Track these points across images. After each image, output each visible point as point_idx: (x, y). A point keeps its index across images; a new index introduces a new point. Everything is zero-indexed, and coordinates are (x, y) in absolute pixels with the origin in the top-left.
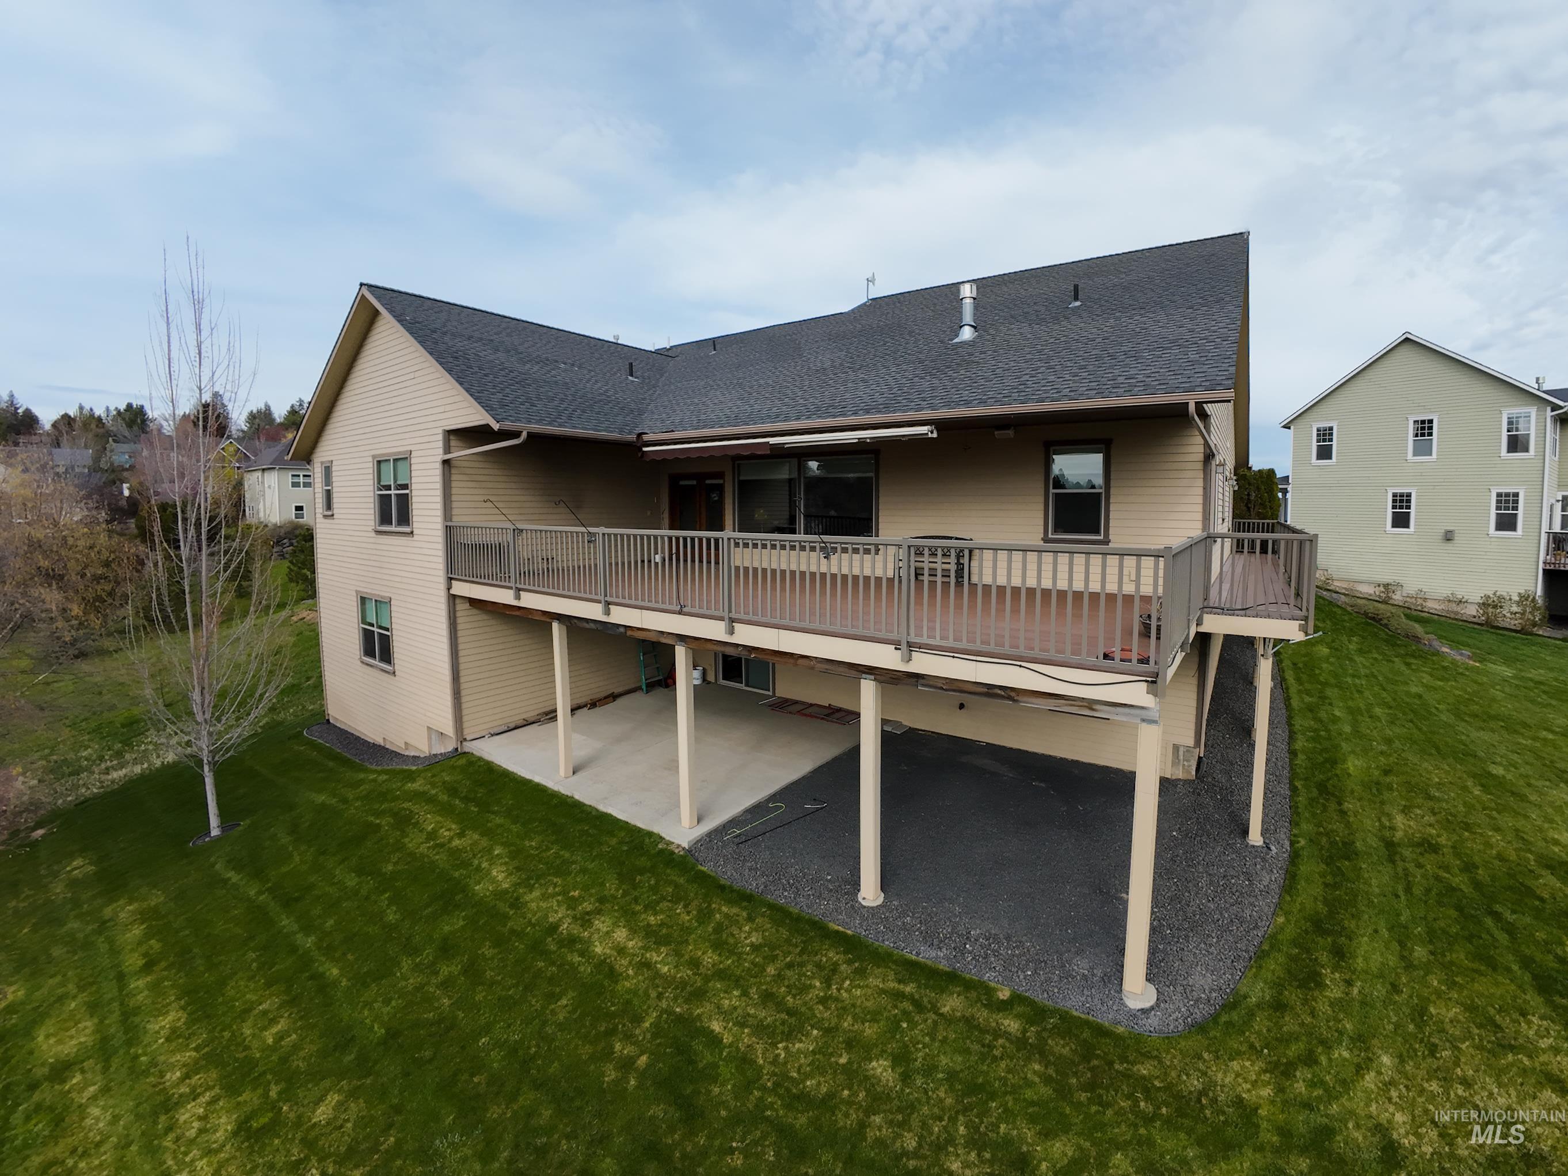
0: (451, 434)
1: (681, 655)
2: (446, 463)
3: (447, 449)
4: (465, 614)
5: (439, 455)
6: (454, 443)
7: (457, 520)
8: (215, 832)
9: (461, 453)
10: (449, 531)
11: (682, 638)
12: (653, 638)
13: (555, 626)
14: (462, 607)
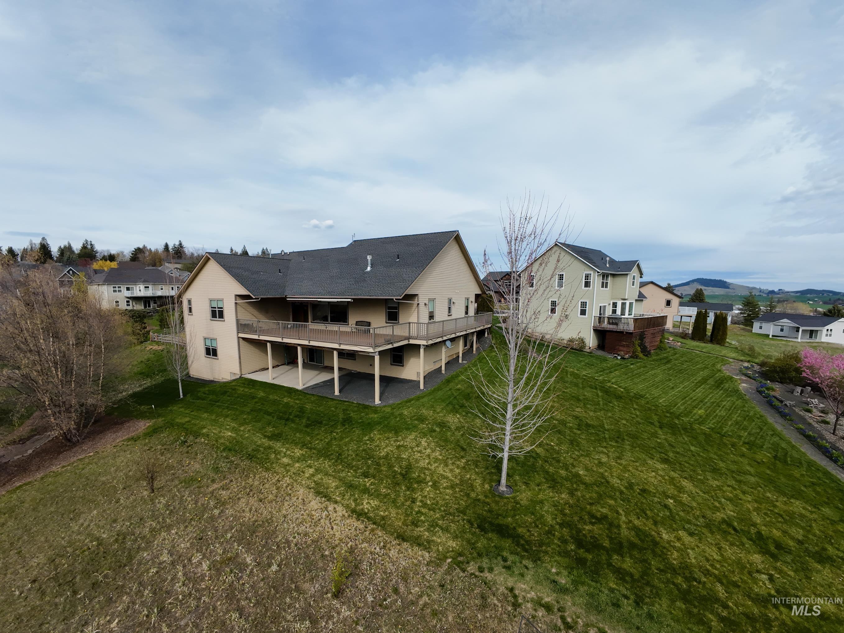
0: (236, 295)
1: (299, 349)
2: (236, 303)
3: (236, 300)
4: (242, 342)
5: (234, 302)
6: (237, 298)
7: (239, 318)
8: (182, 397)
9: (240, 301)
10: (238, 321)
11: (299, 345)
12: (293, 345)
13: (268, 344)
14: (241, 340)
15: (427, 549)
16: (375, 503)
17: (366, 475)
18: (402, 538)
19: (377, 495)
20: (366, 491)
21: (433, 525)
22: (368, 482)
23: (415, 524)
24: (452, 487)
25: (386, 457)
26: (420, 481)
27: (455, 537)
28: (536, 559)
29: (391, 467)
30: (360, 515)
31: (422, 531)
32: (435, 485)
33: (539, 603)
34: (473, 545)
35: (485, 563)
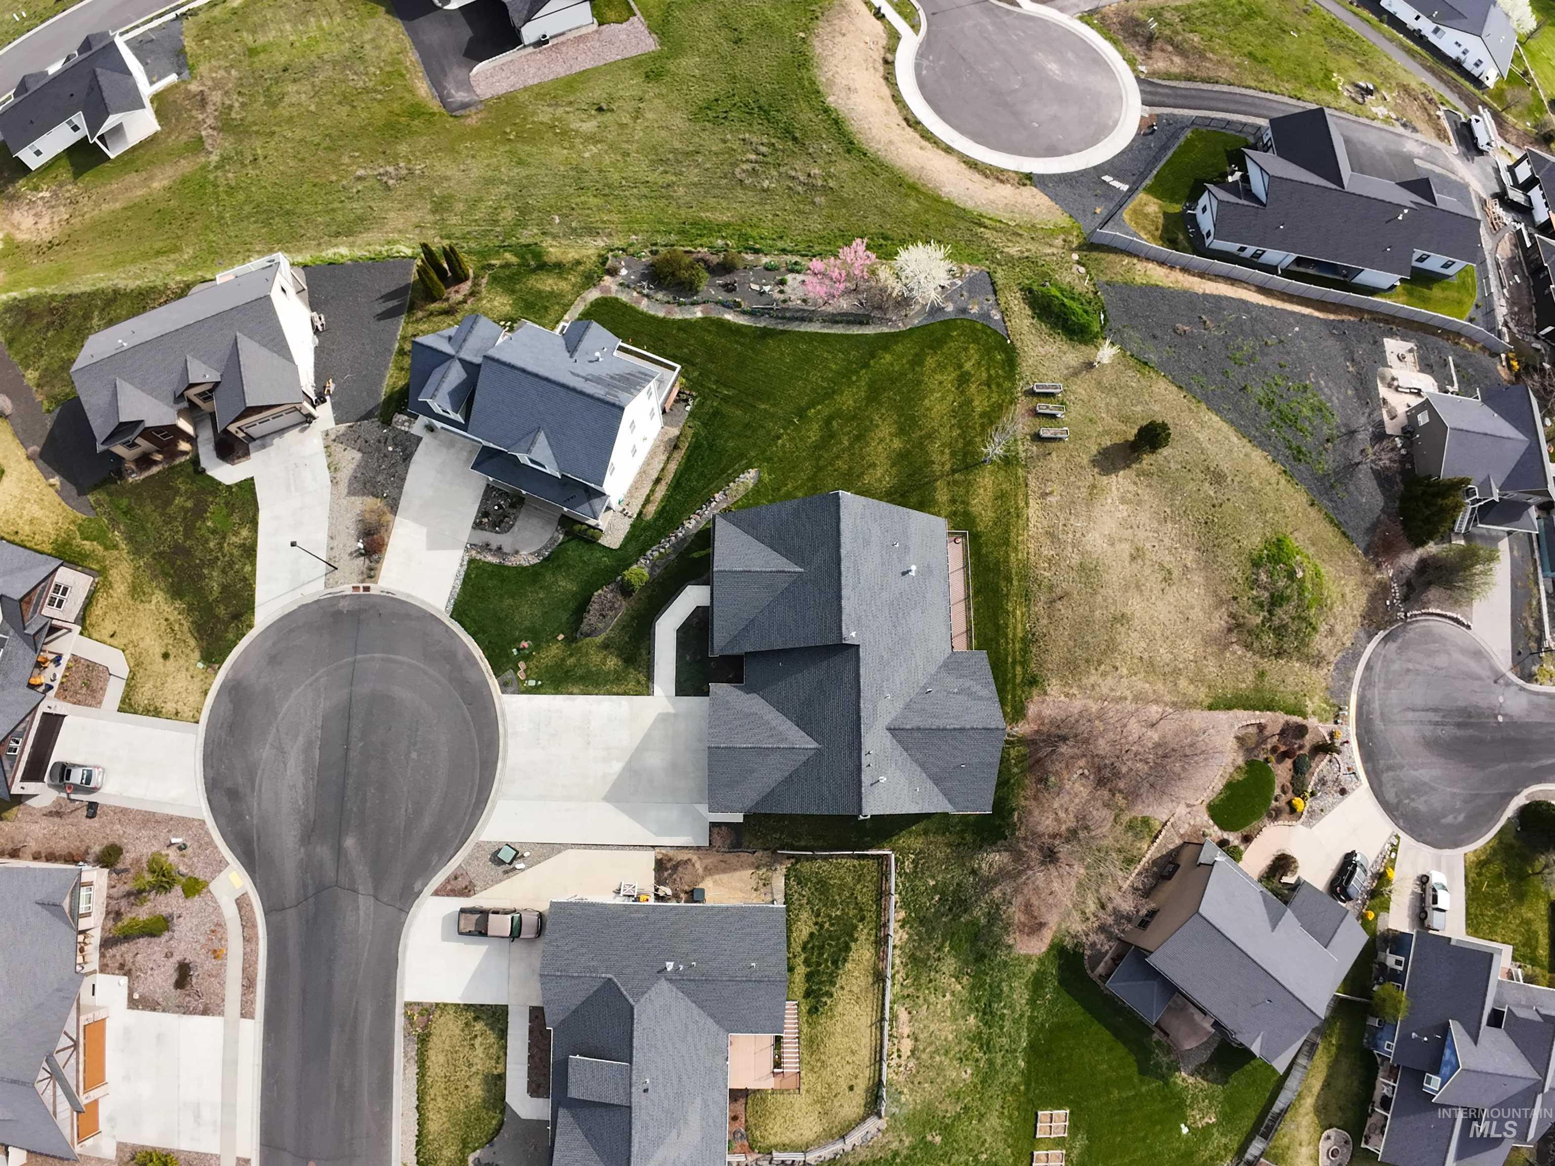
15: (1026, 477)
16: (1020, 502)
17: (1009, 513)
18: (1027, 485)
19: (1016, 503)
21: (1017, 479)
22: (1012, 510)
23: (1020, 484)
25: (995, 512)
29: (1000, 506)
30: (1027, 504)
31: (1021, 481)
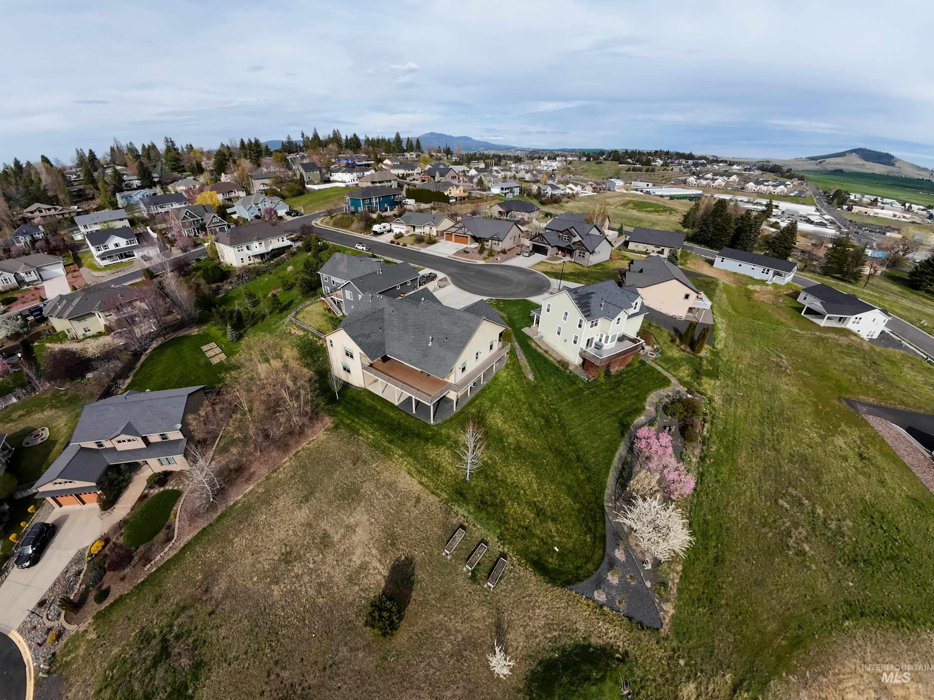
10: (362, 364)
15: (439, 497)
16: (426, 479)
17: (424, 467)
20: (424, 474)
21: (443, 490)
22: (425, 470)
23: (437, 489)
24: (451, 476)
25: (432, 459)
26: (442, 473)
27: (447, 494)
28: (467, 504)
29: (433, 465)
31: (438, 491)
32: (446, 476)
33: (463, 515)
34: (451, 497)
35: (453, 503)
